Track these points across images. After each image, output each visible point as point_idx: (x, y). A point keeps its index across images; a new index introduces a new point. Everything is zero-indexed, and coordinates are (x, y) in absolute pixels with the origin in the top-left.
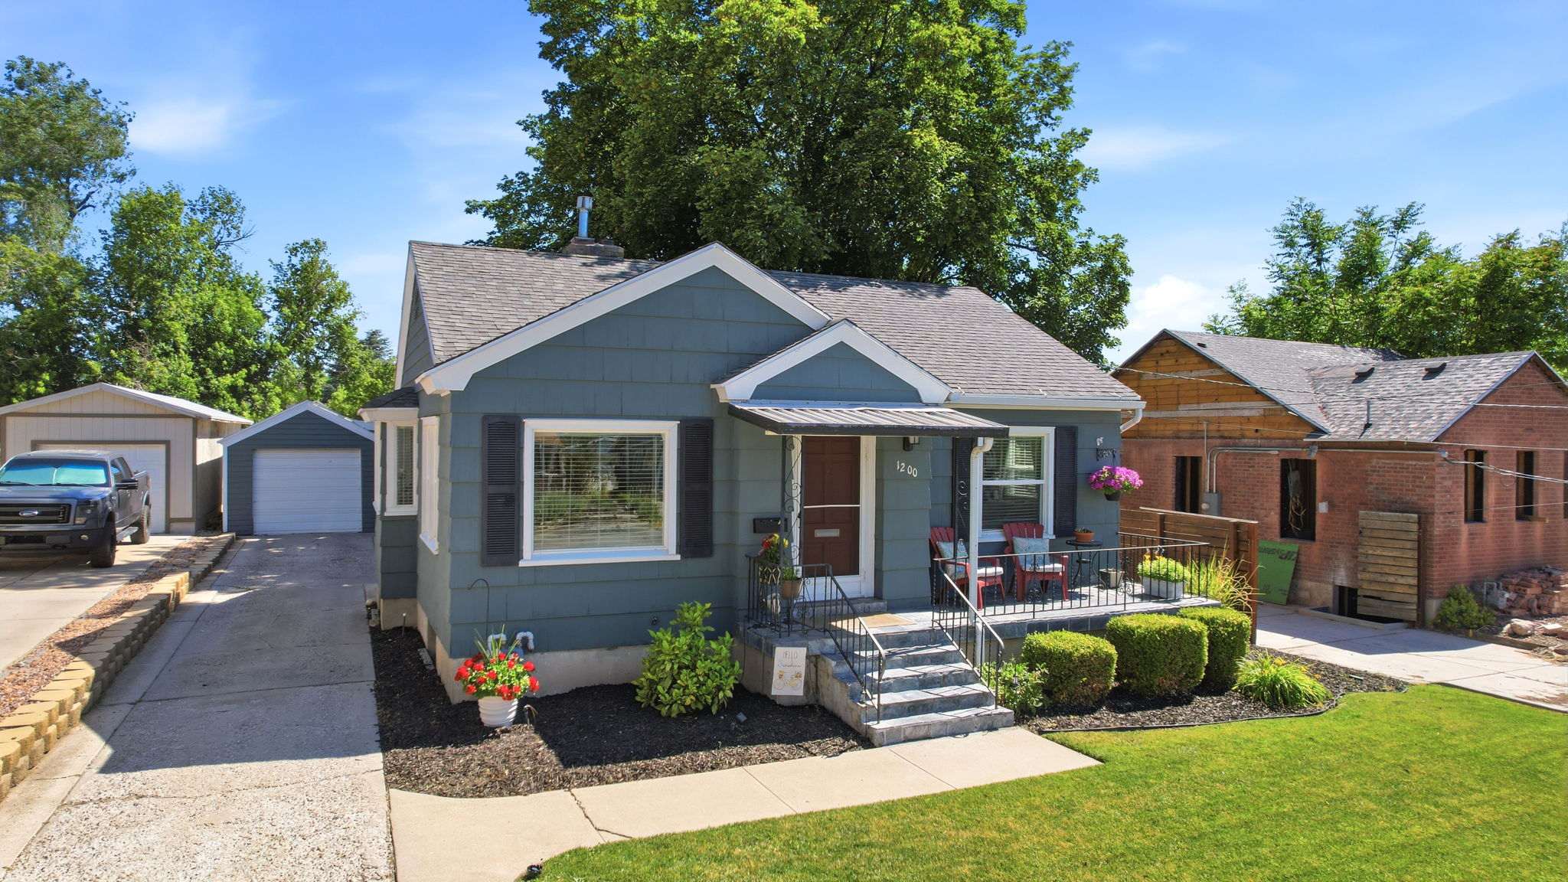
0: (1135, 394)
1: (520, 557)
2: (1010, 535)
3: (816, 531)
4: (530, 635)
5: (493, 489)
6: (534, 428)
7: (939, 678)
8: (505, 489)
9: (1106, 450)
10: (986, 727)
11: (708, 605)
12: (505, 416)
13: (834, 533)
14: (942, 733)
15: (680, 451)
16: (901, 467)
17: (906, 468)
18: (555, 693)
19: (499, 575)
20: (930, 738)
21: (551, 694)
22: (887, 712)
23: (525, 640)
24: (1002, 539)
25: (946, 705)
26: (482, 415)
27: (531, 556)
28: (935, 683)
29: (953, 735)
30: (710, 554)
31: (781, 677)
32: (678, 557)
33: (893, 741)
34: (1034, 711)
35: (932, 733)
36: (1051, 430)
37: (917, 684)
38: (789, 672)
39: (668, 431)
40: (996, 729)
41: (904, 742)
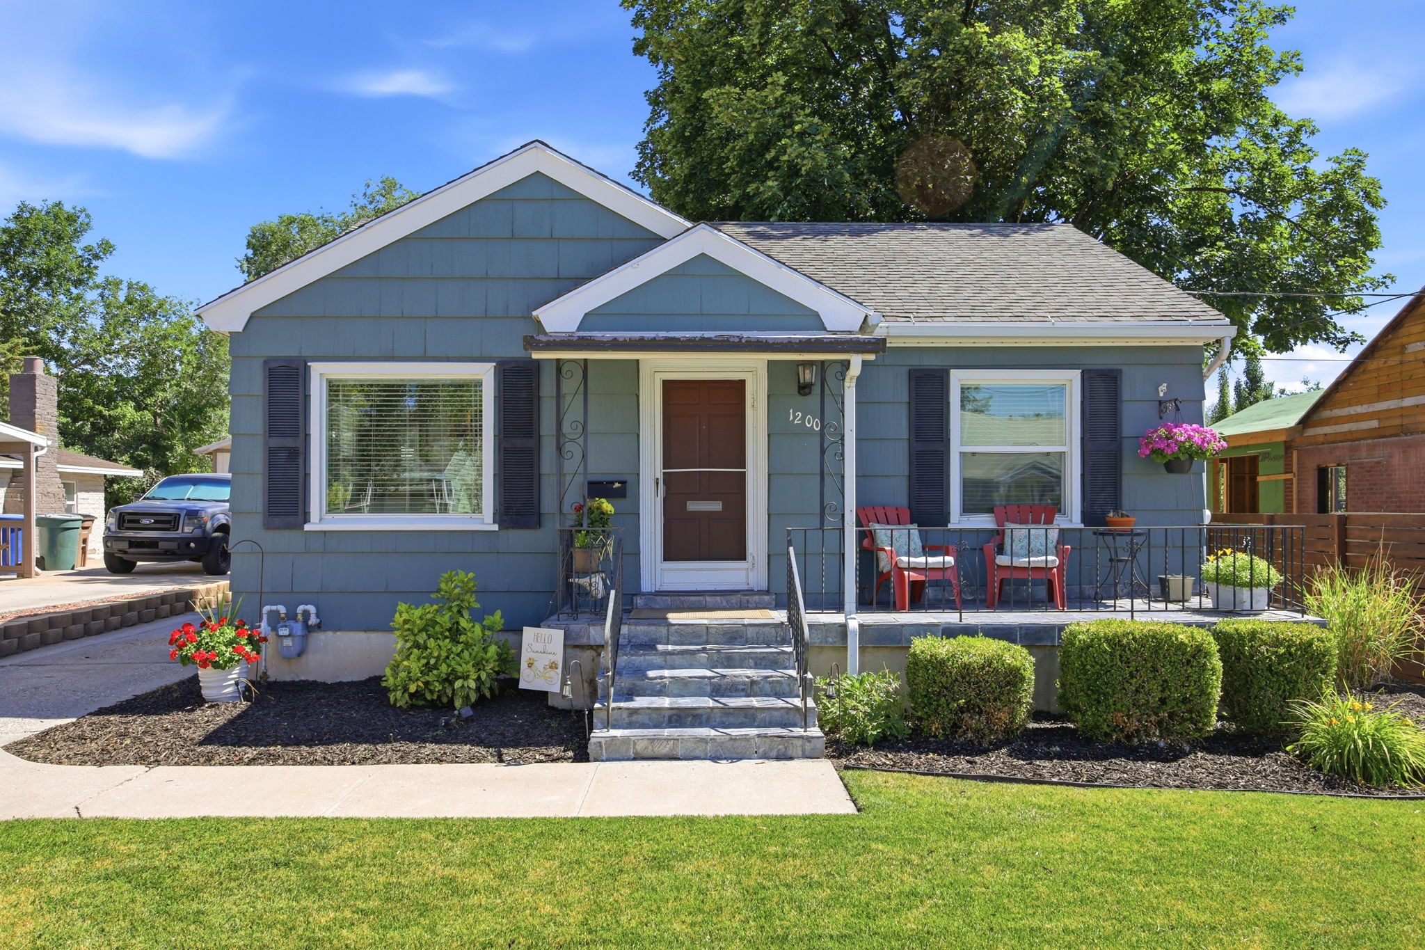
0: (1223, 316)
1: (306, 519)
2: (1000, 522)
3: (688, 503)
4: (312, 609)
5: (275, 442)
6: (321, 373)
7: (744, 683)
8: (288, 442)
9: (1170, 401)
10: (774, 753)
11: (471, 575)
12: (290, 359)
13: (716, 506)
14: (697, 753)
15: (497, 398)
16: (795, 417)
17: (803, 419)
18: (349, 679)
19: (283, 539)
20: (679, 759)
21: (345, 680)
22: (634, 718)
23: (306, 614)
24: (993, 526)
25: (731, 720)
26: (262, 360)
27: (319, 520)
28: (737, 690)
29: (715, 759)
30: (539, 524)
31: (530, 665)
32: (496, 527)
33: (617, 756)
34: (870, 741)
35: (680, 753)
36: (1075, 375)
37: (708, 689)
38: (542, 662)
39: (485, 373)
40: (791, 758)
41: (634, 759)
